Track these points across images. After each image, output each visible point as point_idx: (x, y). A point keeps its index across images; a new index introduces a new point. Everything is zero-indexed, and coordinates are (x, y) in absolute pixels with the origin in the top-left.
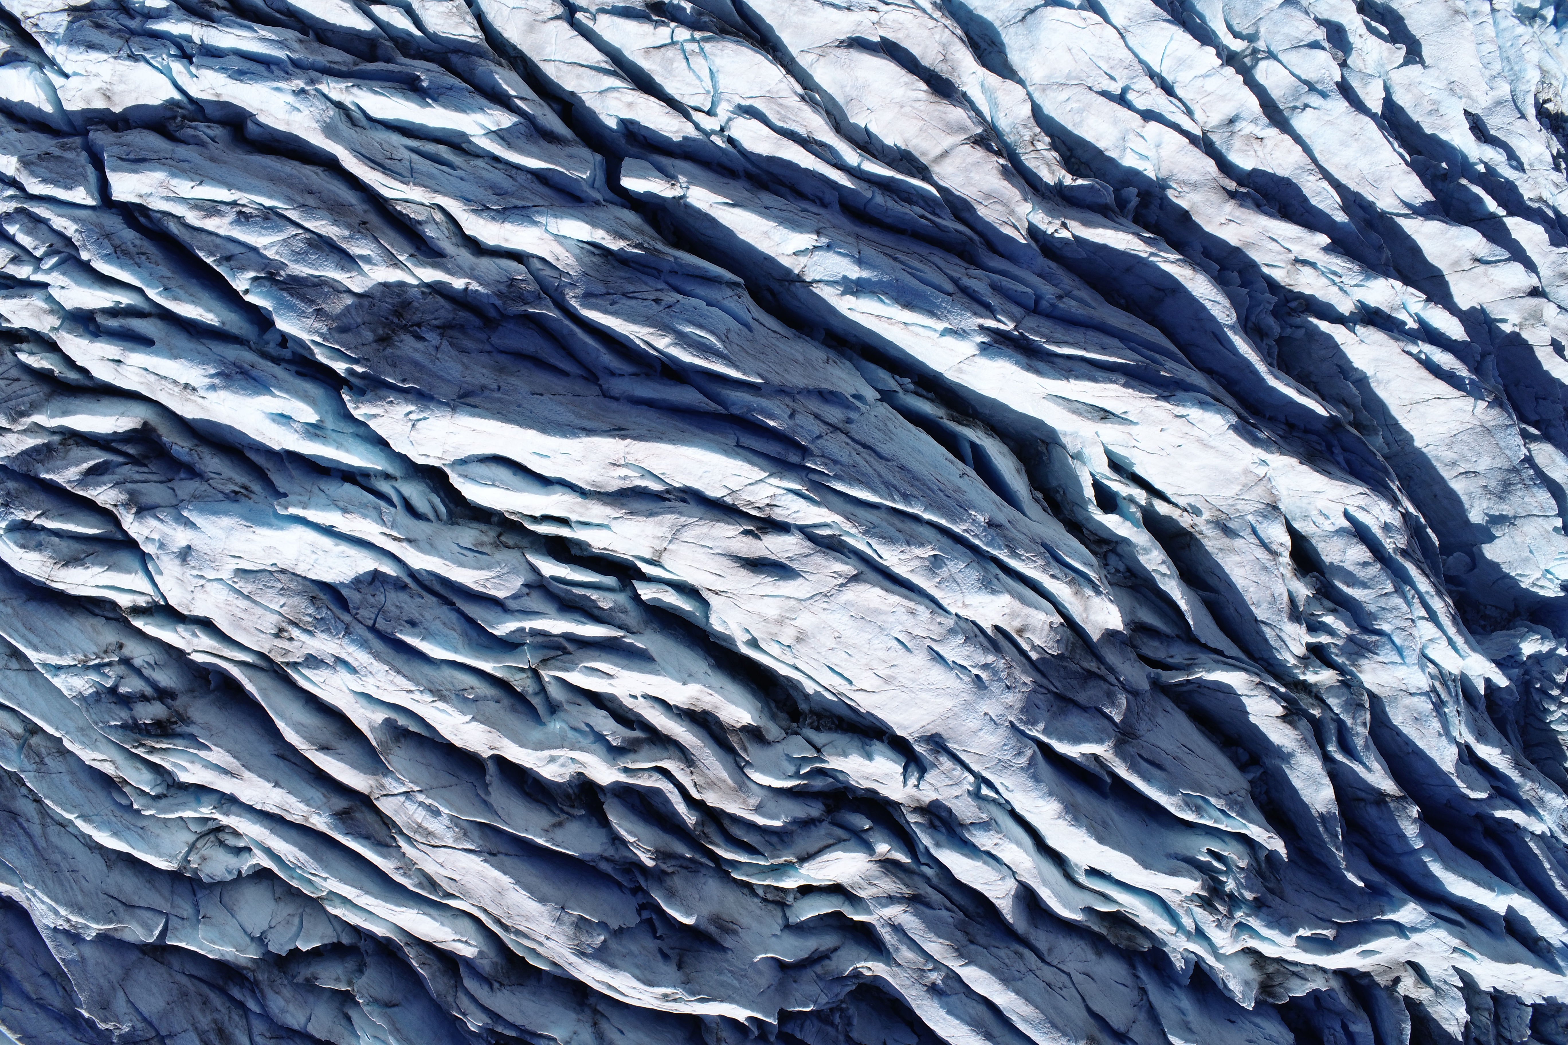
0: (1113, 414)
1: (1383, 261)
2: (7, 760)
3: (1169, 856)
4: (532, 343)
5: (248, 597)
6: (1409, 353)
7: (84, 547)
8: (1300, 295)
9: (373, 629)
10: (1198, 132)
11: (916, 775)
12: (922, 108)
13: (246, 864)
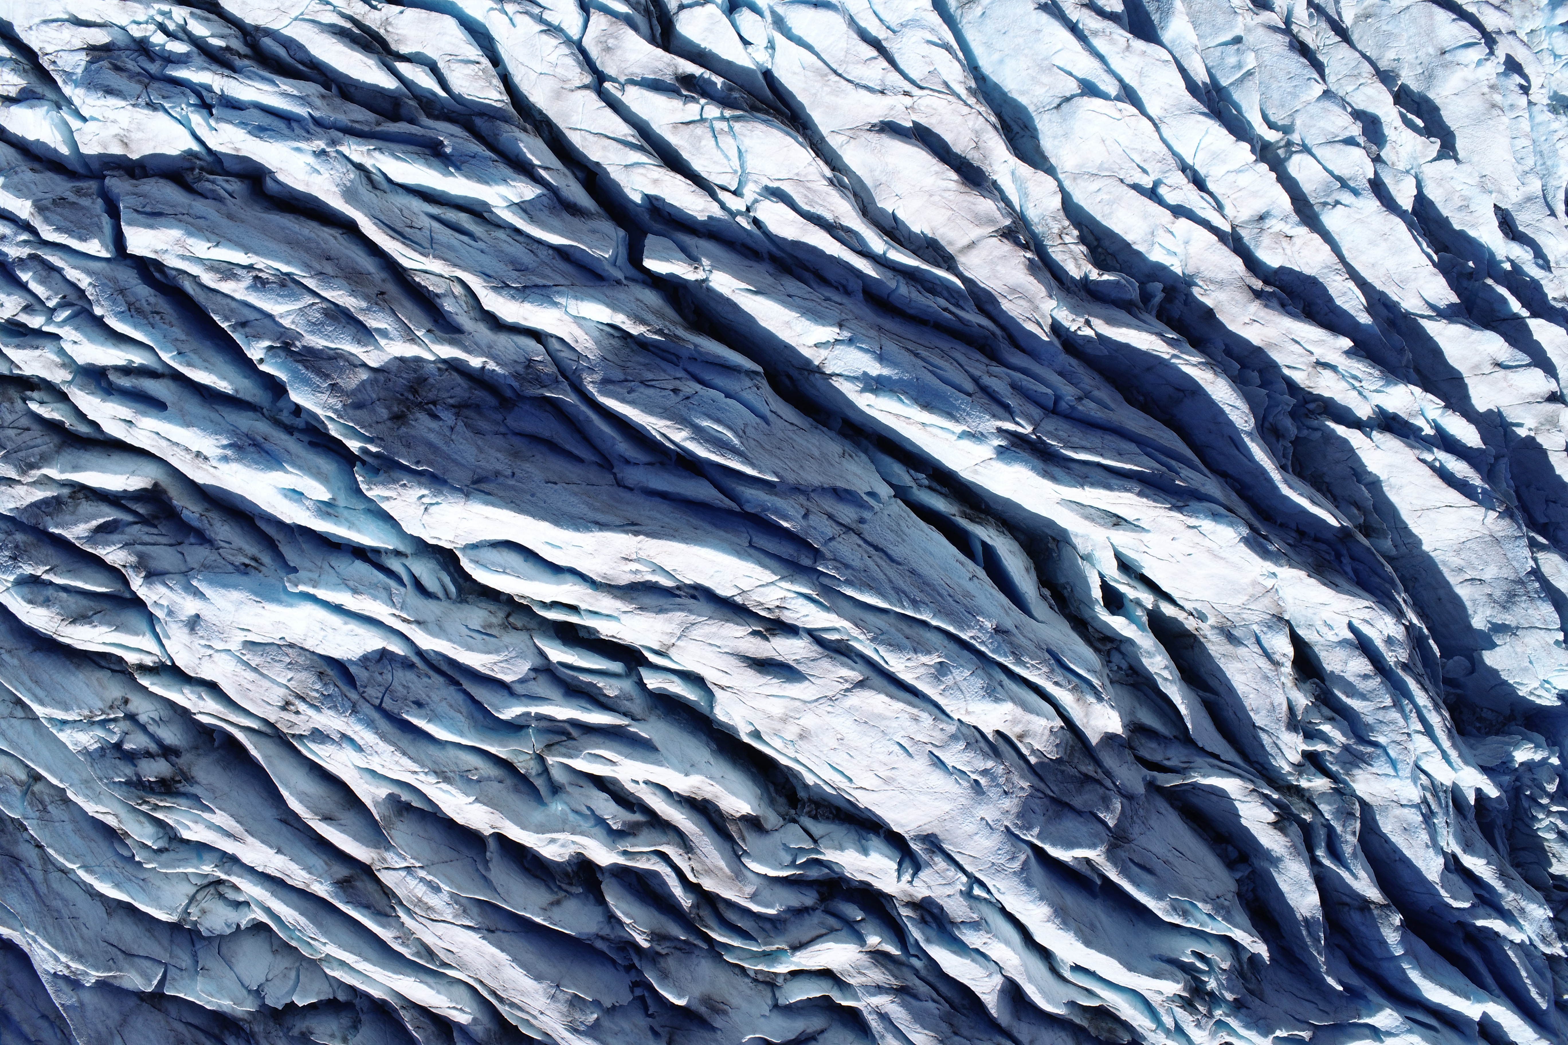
0: (1126, 521)
1: (1404, 363)
2: (11, 807)
3: (1154, 957)
4: (548, 427)
5: (255, 670)
6: (1423, 461)
7: (92, 604)
8: (1319, 398)
9: (379, 708)
10: (1227, 228)
11: (911, 871)
12: (951, 198)
13: (245, 919)
